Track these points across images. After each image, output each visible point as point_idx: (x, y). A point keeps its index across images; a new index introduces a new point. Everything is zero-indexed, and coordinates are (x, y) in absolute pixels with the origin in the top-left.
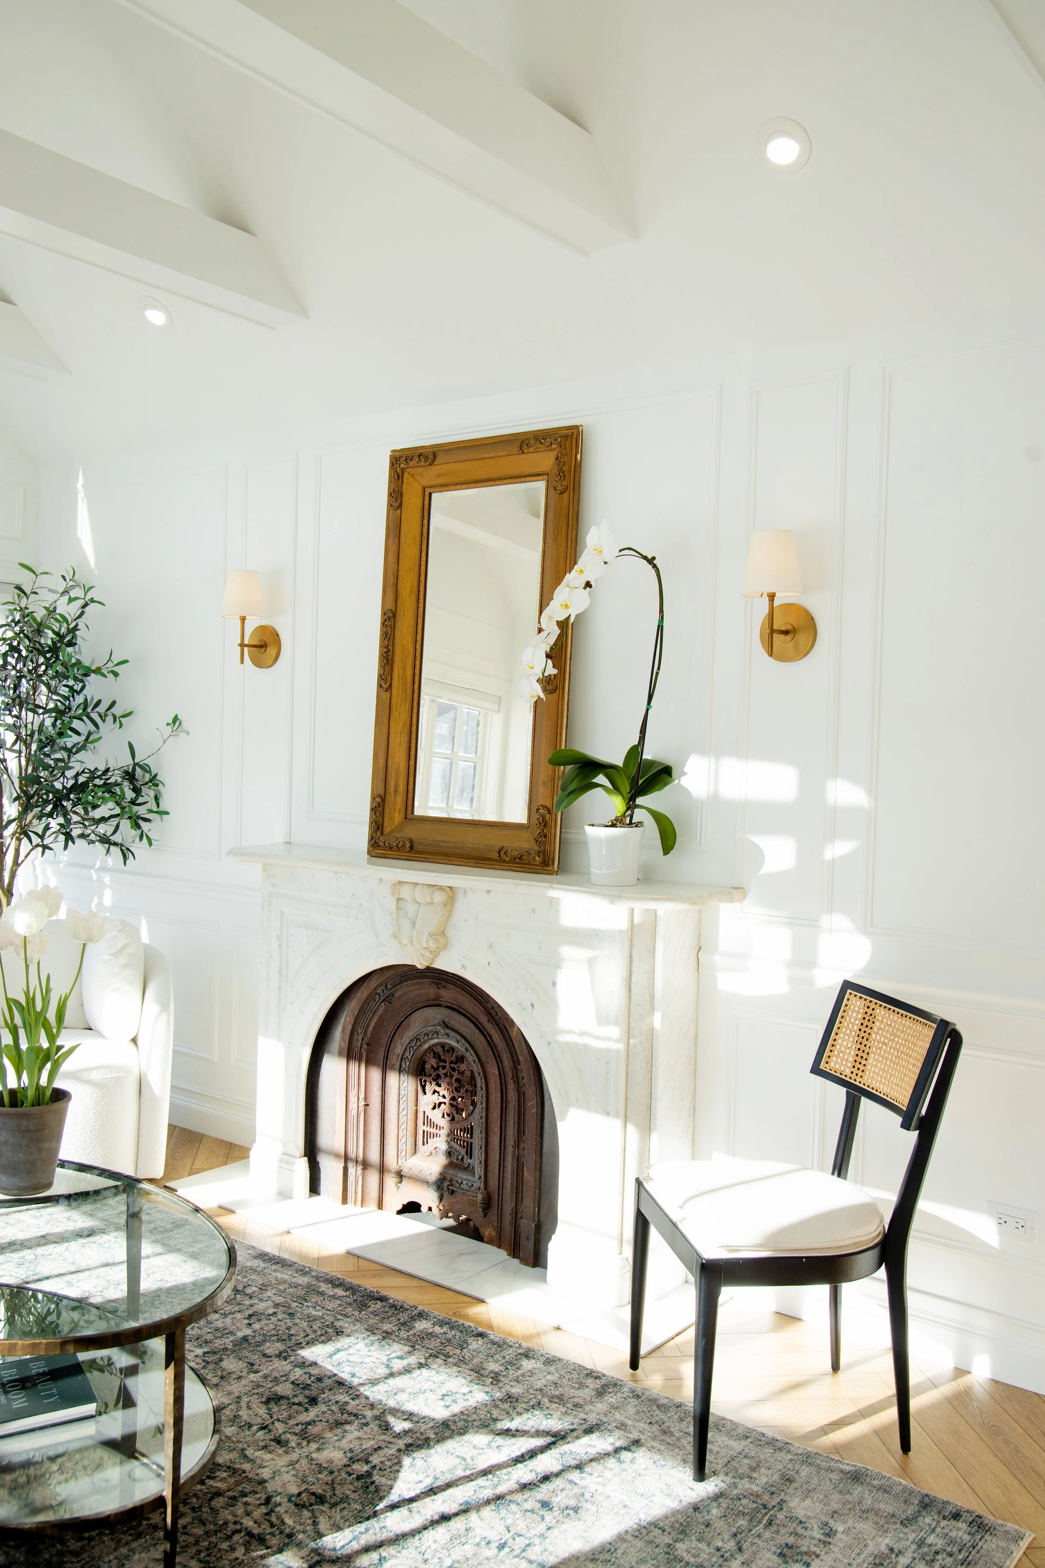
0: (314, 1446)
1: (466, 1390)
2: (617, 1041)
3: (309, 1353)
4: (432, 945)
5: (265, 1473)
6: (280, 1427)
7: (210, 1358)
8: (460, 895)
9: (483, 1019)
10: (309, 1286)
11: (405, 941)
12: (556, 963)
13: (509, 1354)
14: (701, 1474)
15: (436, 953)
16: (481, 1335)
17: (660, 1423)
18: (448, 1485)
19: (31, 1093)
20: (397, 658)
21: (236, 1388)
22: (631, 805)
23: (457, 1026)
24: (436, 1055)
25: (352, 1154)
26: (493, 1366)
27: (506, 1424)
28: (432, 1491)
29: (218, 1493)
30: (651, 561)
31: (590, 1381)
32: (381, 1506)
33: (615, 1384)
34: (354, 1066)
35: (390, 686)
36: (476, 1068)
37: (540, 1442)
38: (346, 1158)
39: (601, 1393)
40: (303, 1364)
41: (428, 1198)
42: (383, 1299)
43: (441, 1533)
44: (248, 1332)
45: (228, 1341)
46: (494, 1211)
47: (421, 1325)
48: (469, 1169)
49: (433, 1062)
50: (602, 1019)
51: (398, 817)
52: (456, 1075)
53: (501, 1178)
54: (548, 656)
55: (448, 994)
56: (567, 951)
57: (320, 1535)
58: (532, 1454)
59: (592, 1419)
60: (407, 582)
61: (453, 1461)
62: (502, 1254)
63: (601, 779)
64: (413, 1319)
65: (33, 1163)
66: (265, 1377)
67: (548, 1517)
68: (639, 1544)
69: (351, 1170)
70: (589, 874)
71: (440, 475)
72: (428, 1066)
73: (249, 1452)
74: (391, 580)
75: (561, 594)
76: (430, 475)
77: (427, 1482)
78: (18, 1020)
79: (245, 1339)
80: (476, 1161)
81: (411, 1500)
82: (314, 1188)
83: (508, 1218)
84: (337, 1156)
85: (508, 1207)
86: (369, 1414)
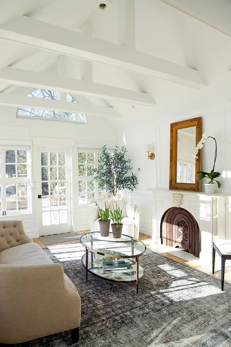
0: (159, 279)
1: (184, 274)
2: (210, 219)
3: (159, 266)
4: (179, 204)
5: (152, 281)
6: (154, 276)
7: (144, 265)
8: (184, 195)
9: (188, 216)
10: (160, 257)
11: (175, 203)
12: (199, 206)
13: (192, 269)
14: (223, 290)
15: (180, 205)
16: (187, 266)
17: (217, 282)
18: (180, 286)
19: (117, 224)
20: (173, 157)
21: (148, 270)
22: (212, 180)
23: (184, 217)
24: (181, 222)
26: (189, 271)
27: (190, 279)
28: (177, 287)
29: (145, 283)
30: (214, 138)
31: (205, 275)
32: (169, 287)
33: (210, 276)
34: (168, 224)
35: (172, 162)
36: (187, 224)
37: (196, 282)
38: (167, 239)
39: (207, 277)
40: (158, 268)
41: (180, 245)
42: (171, 260)
43: (178, 292)
44: (150, 262)
45: (147, 263)
46: (191, 249)
47: (177, 264)
48: (187, 241)
49: (181, 223)
50: (208, 216)
51: (174, 183)
52: (184, 225)
53: (192, 242)
54: (196, 155)
55: (183, 212)
56: (201, 204)
57: (159, 290)
58: (194, 284)
59: (205, 280)
60: (174, 144)
61: (181, 283)
62: (193, 255)
63: (206, 175)
64: (176, 263)
65: (118, 234)
66: (153, 269)
67: (196, 292)
68: (210, 298)
69: (168, 240)
70: (205, 192)
71: (178, 127)
72: (180, 224)
73: (149, 278)
74: (171, 144)
75: (198, 145)
76: (177, 127)
77: (177, 285)
78: (116, 213)
79: (150, 263)
80: (188, 240)
81: (174, 287)
82: (162, 243)
83: (193, 249)
84: (165, 238)
85: (193, 247)
86: (168, 275)
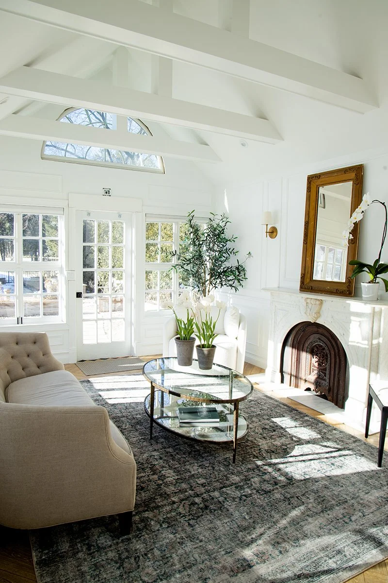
0: (273, 440)
1: (316, 435)
2: (368, 345)
3: (274, 420)
4: (316, 316)
5: (260, 444)
6: (265, 435)
7: (249, 417)
8: (324, 302)
9: (330, 338)
10: (278, 405)
11: (308, 315)
12: (350, 322)
13: (330, 428)
14: (380, 465)
15: (317, 318)
16: (323, 423)
17: (371, 452)
18: (307, 455)
19: (207, 345)
20: (309, 235)
21: (255, 425)
22: (375, 277)
23: (322, 339)
24: (317, 348)
25: (293, 374)
26: (324, 430)
27: (325, 444)
28: (302, 455)
29: (248, 446)
30: (383, 204)
31: (352, 439)
32: (288, 456)
33: (360, 440)
34: (294, 350)
35: (307, 243)
36: (328, 352)
37: (335, 450)
38: (291, 375)
39: (354, 442)
40: (273, 422)
41: (312, 387)
42: (296, 410)
43: (303, 464)
44: (260, 413)
45: (255, 414)
46: (331, 392)
47: (306, 418)
48: (325, 380)
49: (316, 349)
50: (364, 339)
51: (308, 280)
52: (322, 353)
53: (334, 383)
54: (350, 233)
55: (320, 330)
56: (352, 318)
57: (272, 459)
58: (331, 452)
59: (351, 447)
60: (312, 213)
61: (309, 450)
62: (333, 404)
63: (366, 269)
64: (304, 416)
65: (207, 362)
66: (263, 423)
67: (333, 467)
68: (358, 478)
69: (292, 378)
70: (362, 297)
71: (322, 182)
72: (314, 351)
73: (256, 439)
74: (307, 213)
75: (354, 215)
76: (319, 182)
77: (301, 453)
78: (204, 327)
79: (259, 414)
80: (327, 378)
81: (296, 456)
82: (282, 381)
83: (335, 394)
84: (289, 374)
85: (335, 391)
86: (289, 436)
